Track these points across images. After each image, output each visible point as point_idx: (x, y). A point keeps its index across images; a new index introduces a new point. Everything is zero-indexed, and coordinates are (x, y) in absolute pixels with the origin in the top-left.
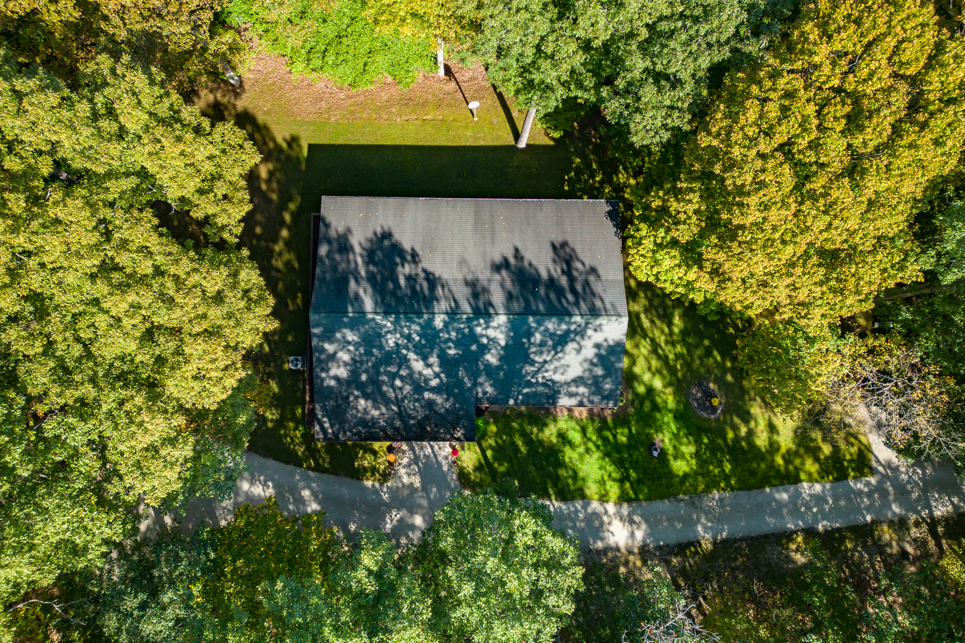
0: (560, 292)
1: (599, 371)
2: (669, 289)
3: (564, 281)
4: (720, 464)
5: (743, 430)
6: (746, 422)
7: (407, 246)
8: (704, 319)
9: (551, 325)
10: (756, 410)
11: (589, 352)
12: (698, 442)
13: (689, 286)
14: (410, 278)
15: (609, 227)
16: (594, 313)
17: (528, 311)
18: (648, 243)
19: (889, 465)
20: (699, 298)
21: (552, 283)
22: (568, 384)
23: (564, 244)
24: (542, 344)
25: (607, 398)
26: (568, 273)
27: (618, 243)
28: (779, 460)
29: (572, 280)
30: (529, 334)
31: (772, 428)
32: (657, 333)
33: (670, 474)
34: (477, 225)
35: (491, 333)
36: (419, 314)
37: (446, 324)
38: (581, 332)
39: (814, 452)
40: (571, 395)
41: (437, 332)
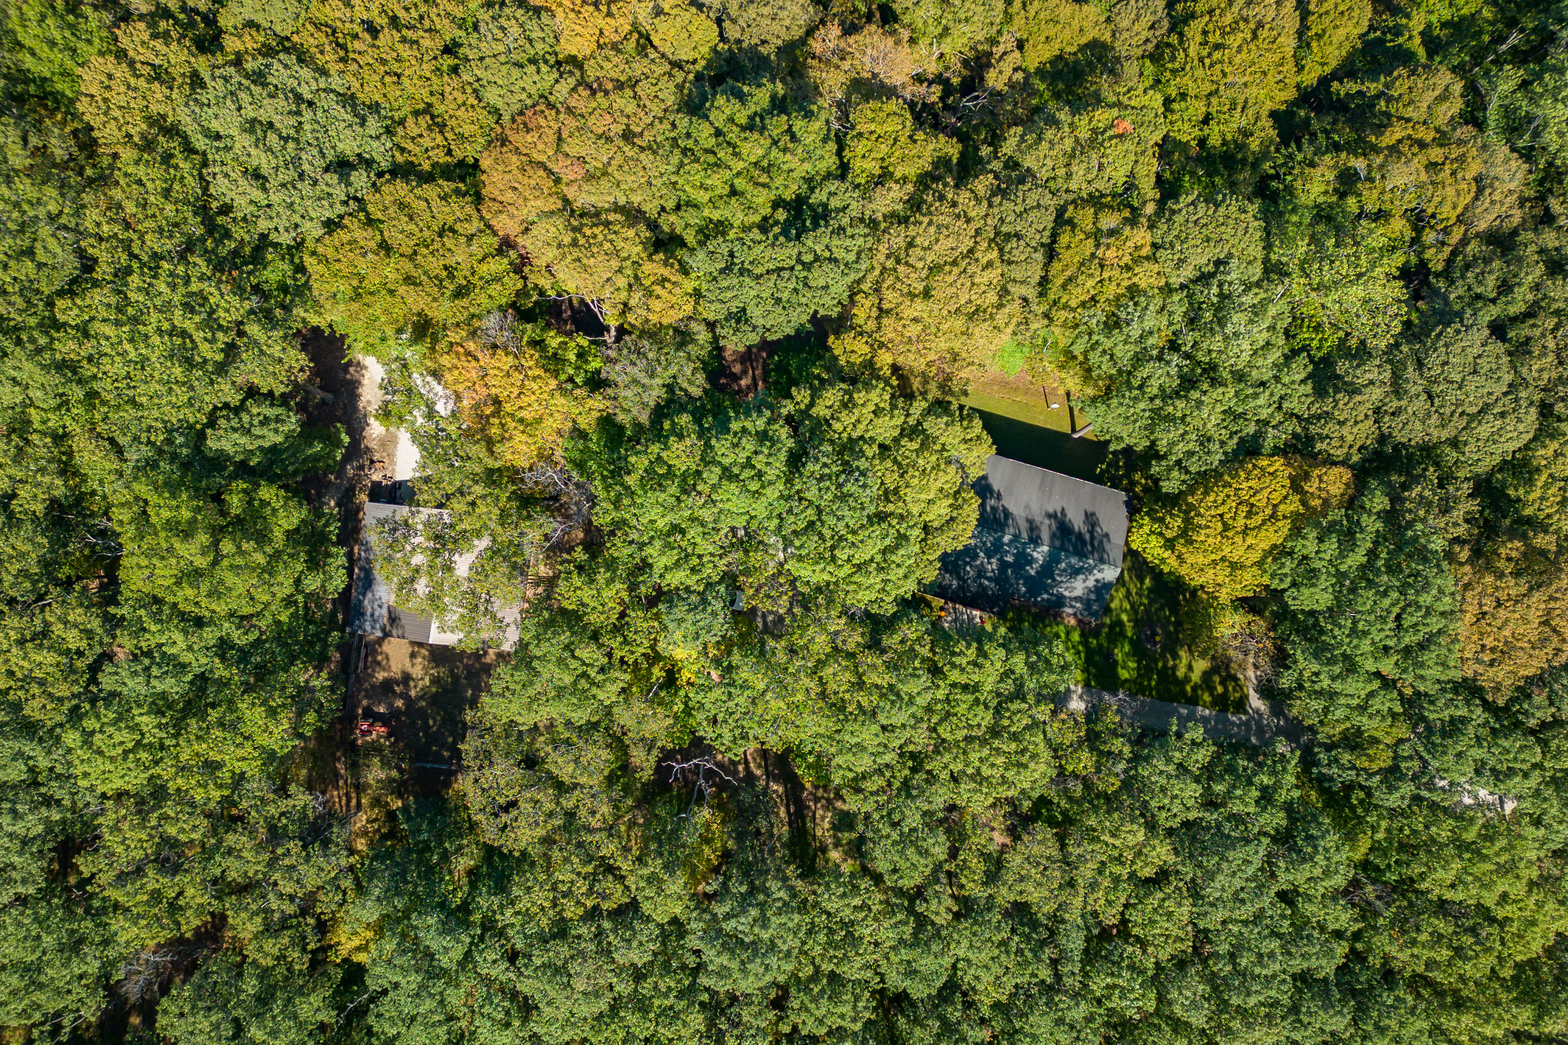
0: (1084, 543)
1: (1093, 596)
2: (1150, 558)
3: (1087, 537)
4: (1150, 679)
5: (1171, 663)
6: (1174, 659)
7: (996, 488)
8: (1166, 583)
9: (1074, 560)
10: (1183, 653)
11: (1091, 583)
12: (1139, 662)
13: (1163, 561)
14: (992, 508)
15: (1124, 512)
16: (1102, 561)
17: (1063, 548)
18: (1146, 529)
19: (1257, 711)
20: (1166, 569)
21: (1080, 536)
22: (1071, 599)
23: (1093, 514)
24: (1064, 570)
25: (1092, 614)
26: (1091, 532)
27: (1125, 523)
28: (1188, 688)
29: (1092, 537)
30: (1058, 562)
31: (1190, 668)
32: (1132, 586)
33: (1116, 676)
34: (1042, 485)
35: (1035, 555)
36: (996, 531)
37: (1011, 541)
38: (1090, 570)
39: (1211, 689)
40: (1072, 606)
41: (1003, 544)
